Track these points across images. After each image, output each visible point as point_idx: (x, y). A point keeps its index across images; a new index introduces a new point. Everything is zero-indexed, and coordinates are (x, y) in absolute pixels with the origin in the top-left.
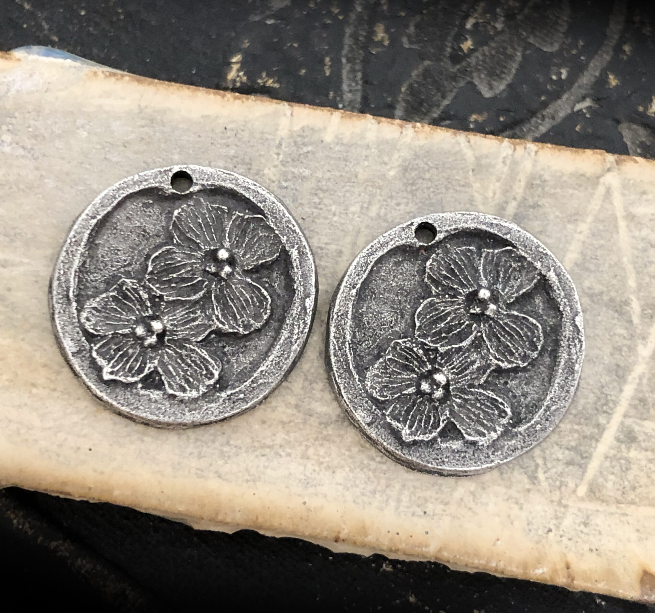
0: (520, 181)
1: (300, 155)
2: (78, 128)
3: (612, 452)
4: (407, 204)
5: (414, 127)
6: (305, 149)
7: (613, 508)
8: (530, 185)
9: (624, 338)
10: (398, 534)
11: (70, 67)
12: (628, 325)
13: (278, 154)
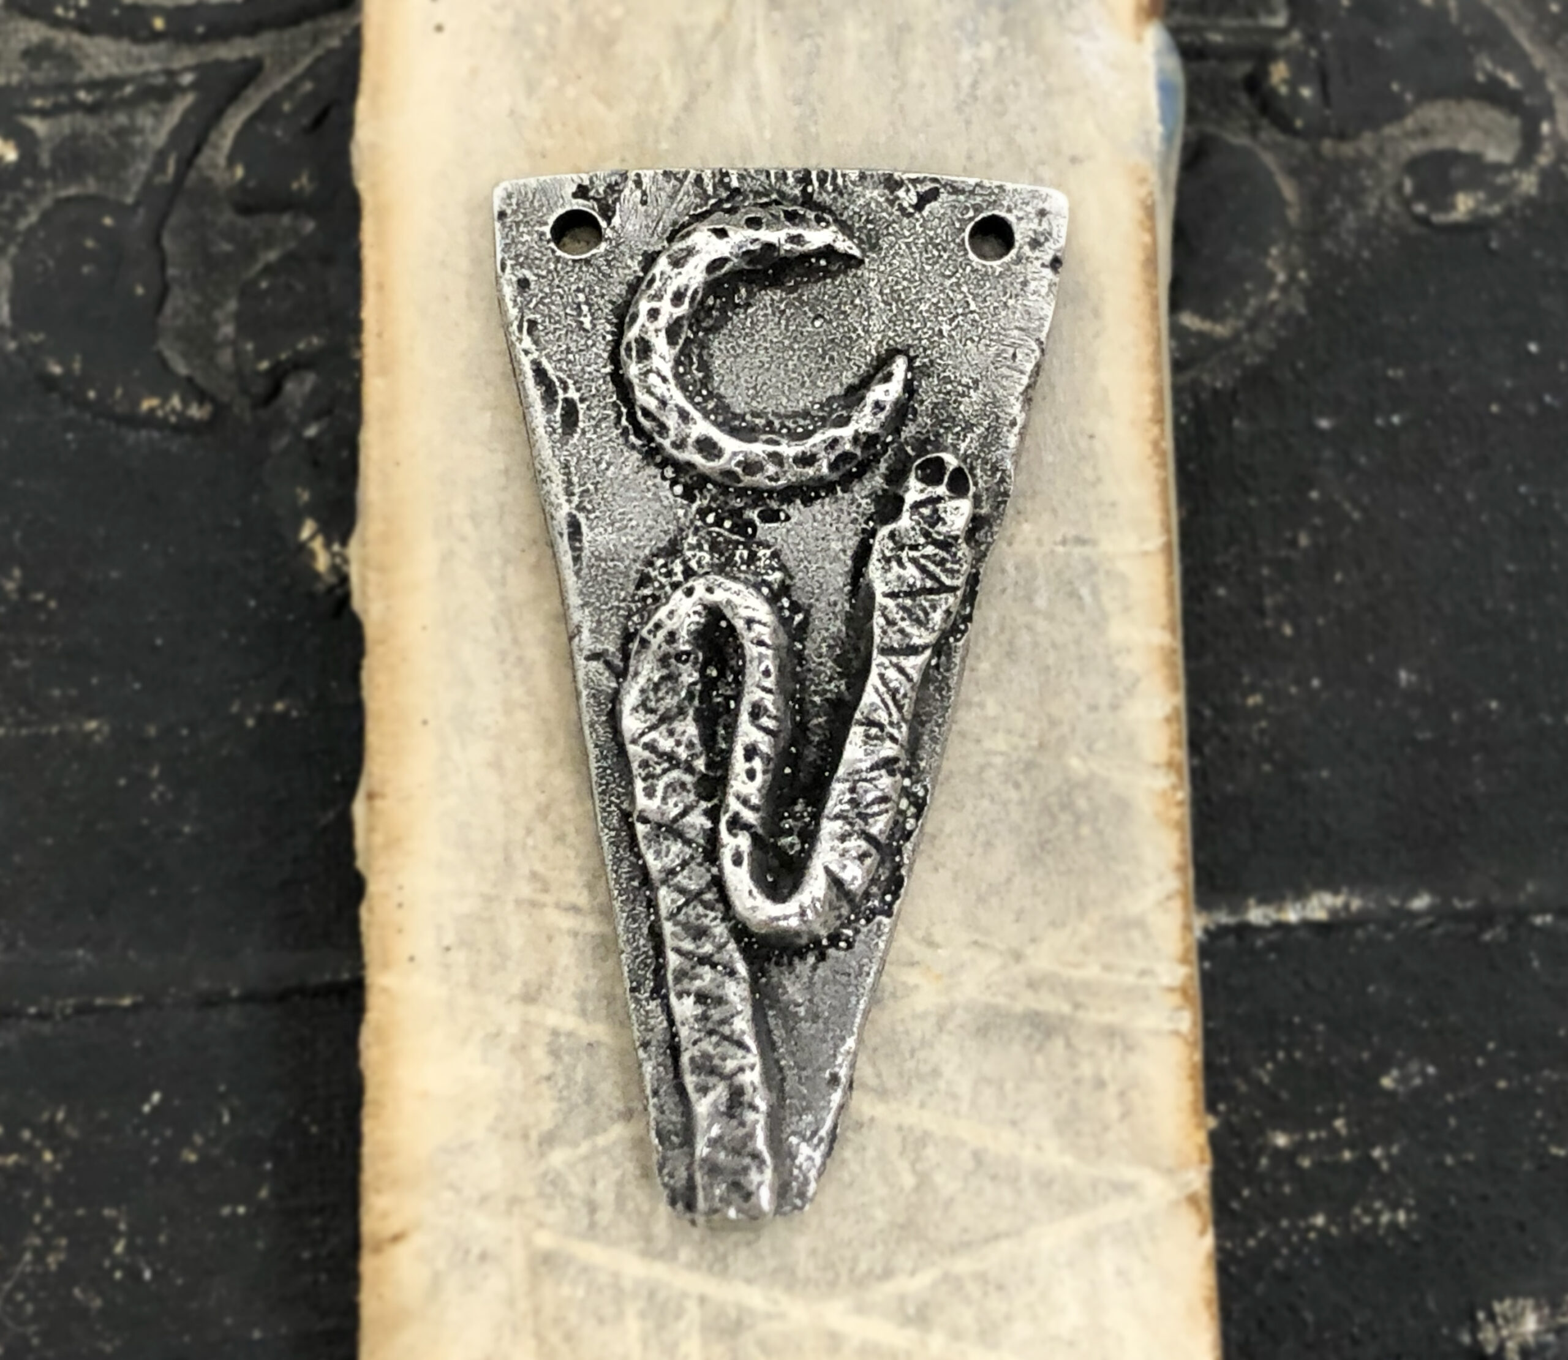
0: (1113, 1009)
1: (1071, 583)
2: (1031, 170)
3: (627, 1284)
4: (1022, 802)
5: (1175, 788)
6: (1085, 592)
7: (523, 1305)
8: (1111, 1033)
9: (852, 1271)
10: (400, 905)
11: (1147, 133)
12: (878, 1269)
13: (1064, 542)
